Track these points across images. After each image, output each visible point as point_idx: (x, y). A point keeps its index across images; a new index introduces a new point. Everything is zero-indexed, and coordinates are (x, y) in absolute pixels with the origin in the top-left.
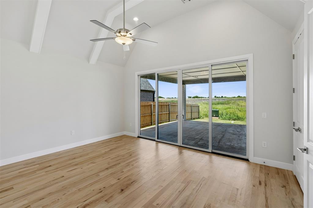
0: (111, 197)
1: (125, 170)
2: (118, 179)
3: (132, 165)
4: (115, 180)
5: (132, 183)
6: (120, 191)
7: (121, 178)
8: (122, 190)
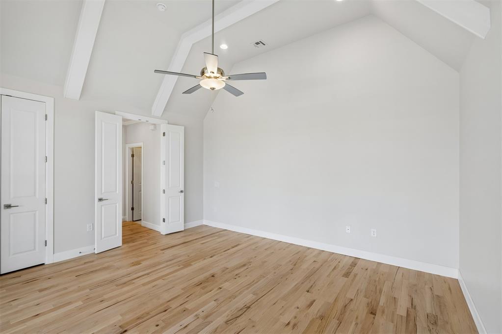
0: (224, 271)
1: (213, 304)
2: (220, 288)
3: (197, 317)
4: (225, 287)
5: (201, 284)
6: (216, 276)
7: (218, 290)
8: (213, 276)
